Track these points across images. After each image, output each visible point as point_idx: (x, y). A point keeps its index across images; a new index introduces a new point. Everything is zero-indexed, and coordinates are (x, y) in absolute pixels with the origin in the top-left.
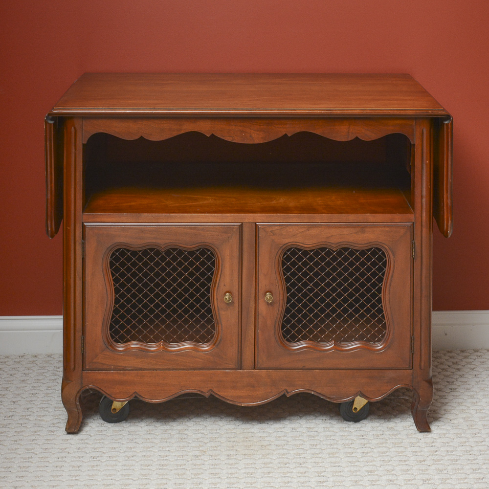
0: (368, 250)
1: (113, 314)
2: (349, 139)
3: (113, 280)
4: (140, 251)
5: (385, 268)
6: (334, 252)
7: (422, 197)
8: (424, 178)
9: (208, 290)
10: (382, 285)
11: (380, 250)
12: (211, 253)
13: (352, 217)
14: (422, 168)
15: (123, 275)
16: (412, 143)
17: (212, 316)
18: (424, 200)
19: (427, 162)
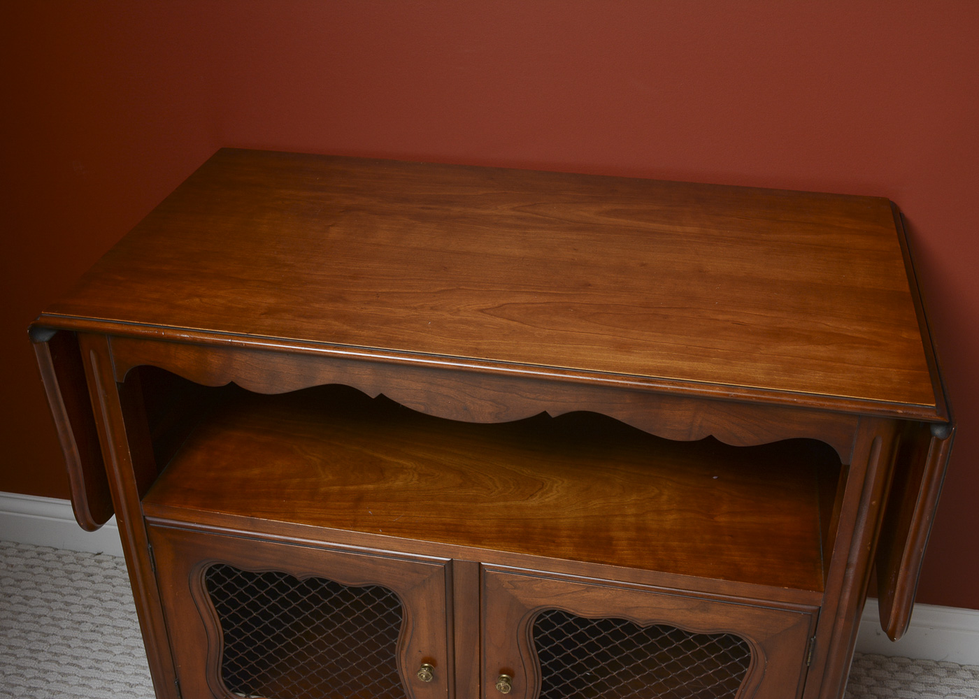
0: (714, 636)
1: (224, 656)
2: (693, 439)
3: (216, 608)
4: (260, 574)
5: (747, 667)
6: (643, 628)
7: (848, 565)
8: (860, 532)
9: (392, 648)
10: (735, 692)
11: (739, 639)
12: (393, 595)
13: (683, 581)
14: (859, 513)
15: (233, 603)
16: (843, 462)
17: (401, 686)
18: (851, 572)
19: (874, 502)
